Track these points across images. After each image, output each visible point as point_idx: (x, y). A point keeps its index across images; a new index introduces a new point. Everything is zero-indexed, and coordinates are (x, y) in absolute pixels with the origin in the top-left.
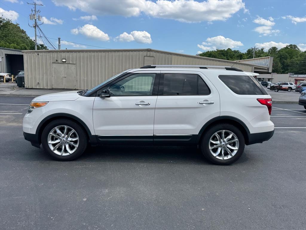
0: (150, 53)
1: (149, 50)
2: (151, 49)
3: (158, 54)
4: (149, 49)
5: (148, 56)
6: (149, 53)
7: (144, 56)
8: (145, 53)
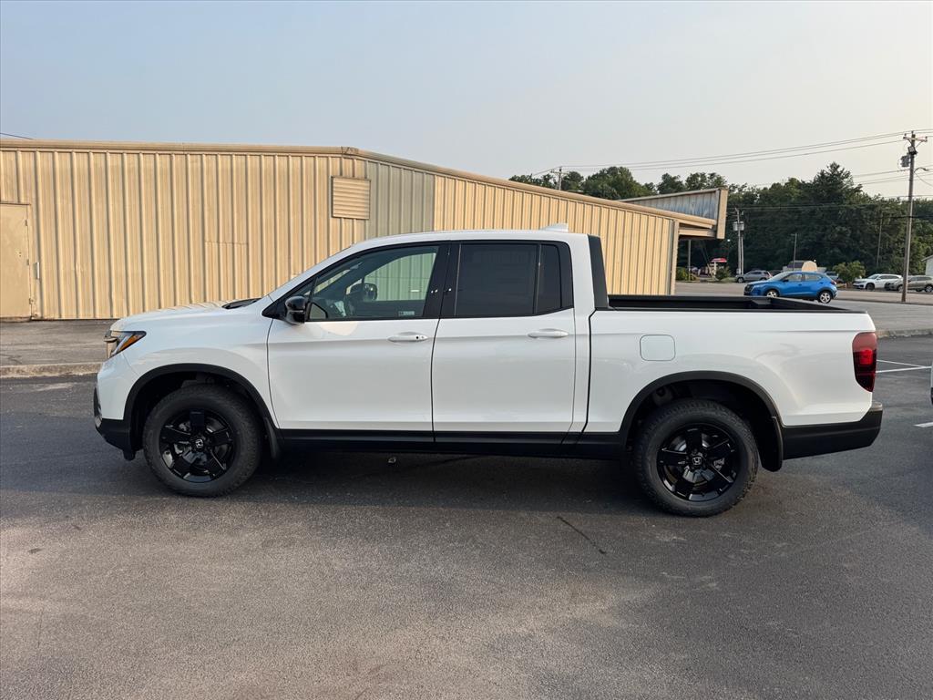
0: (353, 164)
1: (349, 152)
2: (357, 150)
3: (383, 170)
4: (351, 149)
5: (346, 178)
6: (347, 163)
7: (332, 177)
8: (335, 163)
